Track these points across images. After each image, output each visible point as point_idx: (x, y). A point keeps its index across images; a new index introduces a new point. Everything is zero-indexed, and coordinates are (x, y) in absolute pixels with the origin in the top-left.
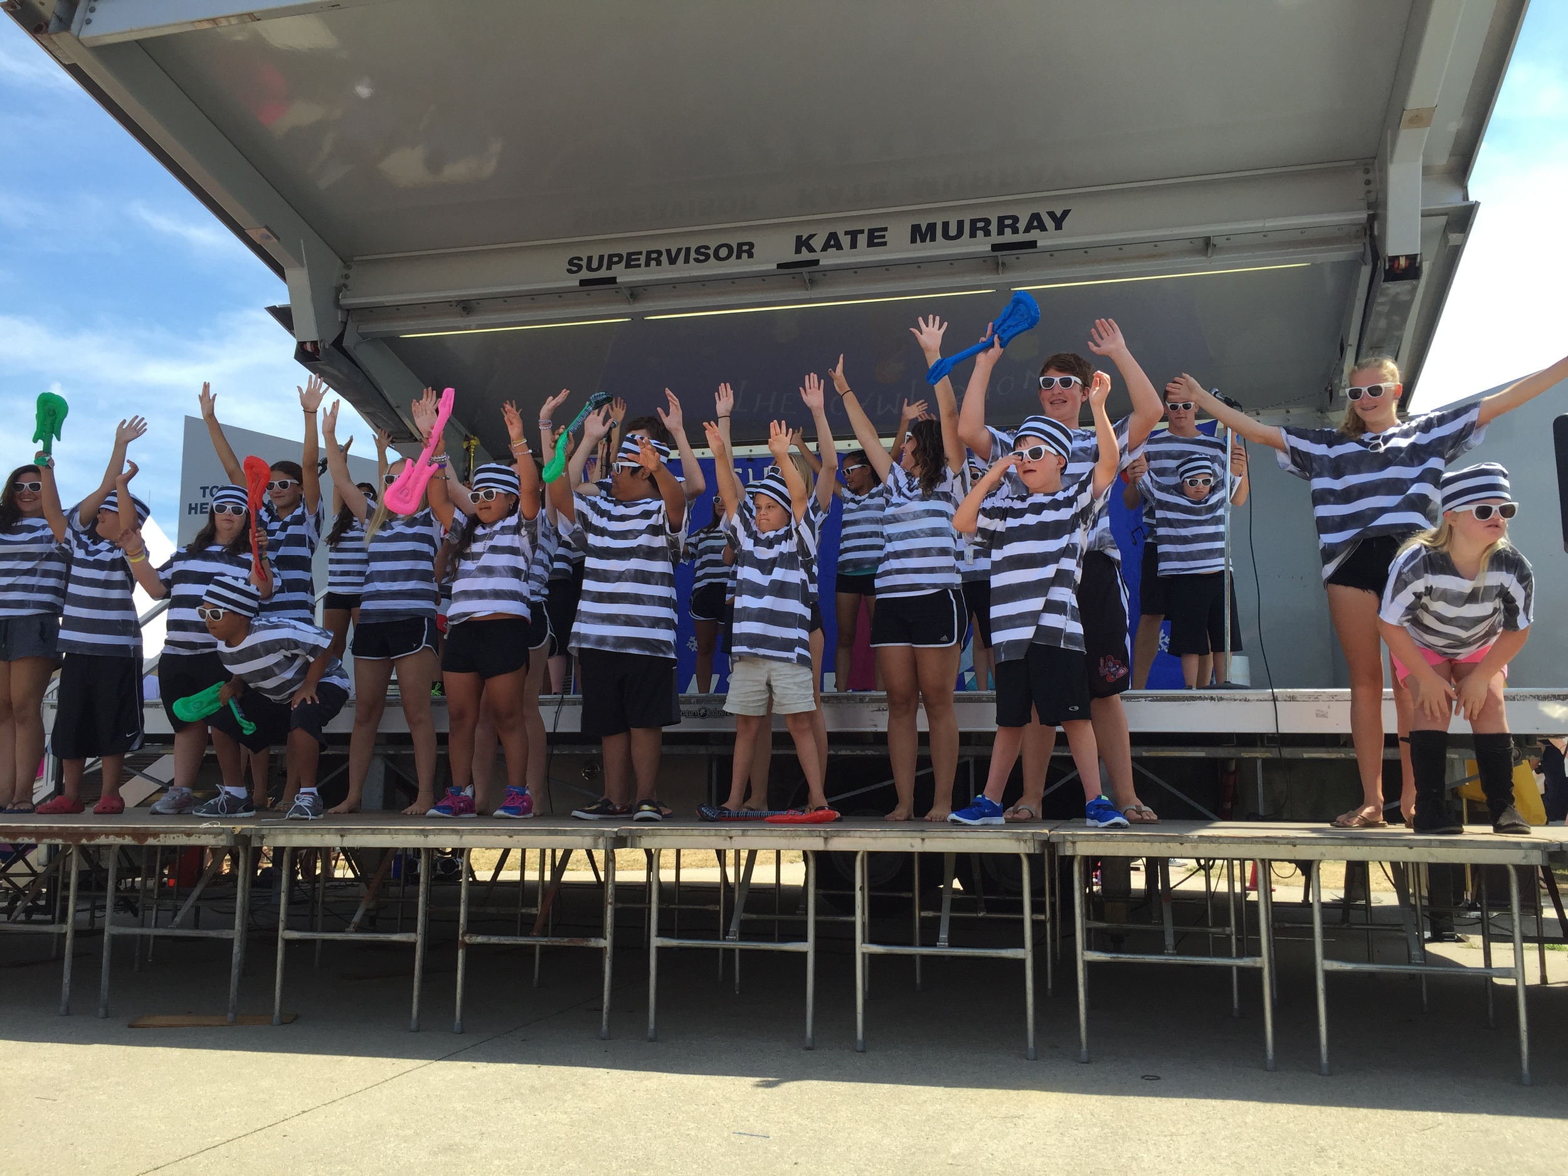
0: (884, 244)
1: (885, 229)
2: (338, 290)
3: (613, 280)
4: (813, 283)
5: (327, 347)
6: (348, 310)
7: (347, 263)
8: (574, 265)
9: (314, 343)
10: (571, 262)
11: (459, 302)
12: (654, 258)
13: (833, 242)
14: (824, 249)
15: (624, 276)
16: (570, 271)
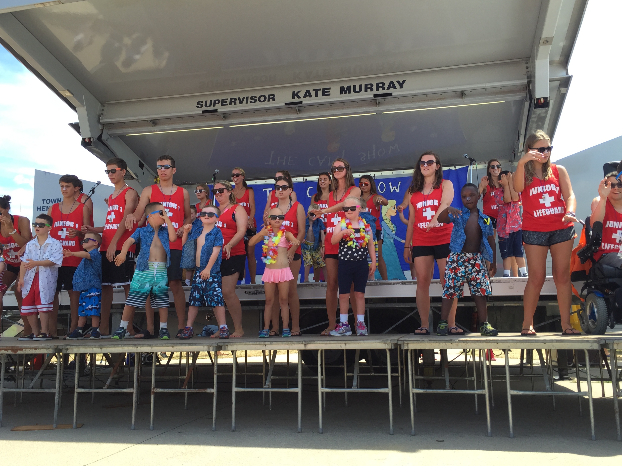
0: (329, 95)
1: (330, 89)
2: (99, 116)
3: (216, 111)
4: (300, 111)
5: (95, 140)
6: (104, 124)
7: (103, 104)
8: (200, 105)
9: (89, 139)
10: (198, 103)
11: (151, 121)
12: (233, 101)
13: (308, 94)
14: (304, 97)
15: (220, 109)
16: (198, 107)
